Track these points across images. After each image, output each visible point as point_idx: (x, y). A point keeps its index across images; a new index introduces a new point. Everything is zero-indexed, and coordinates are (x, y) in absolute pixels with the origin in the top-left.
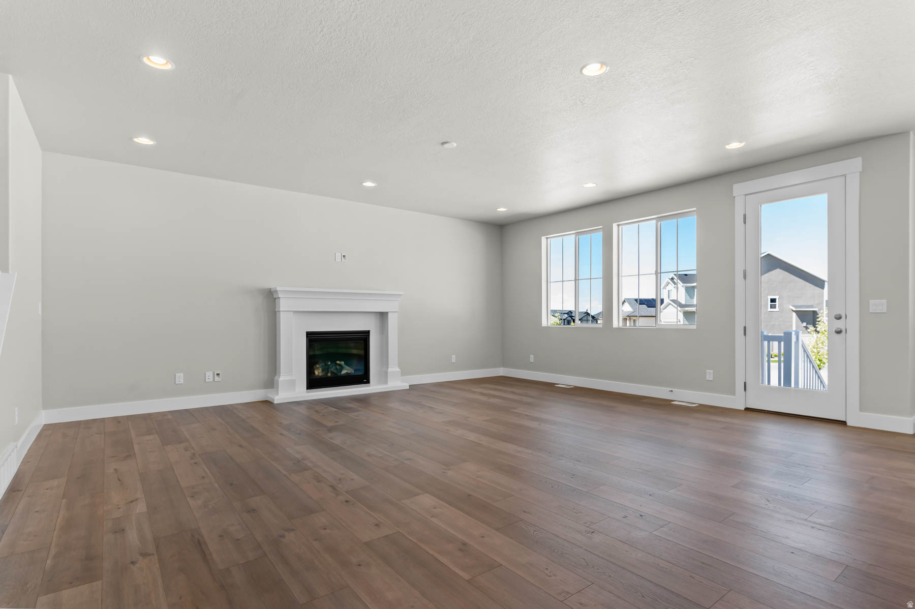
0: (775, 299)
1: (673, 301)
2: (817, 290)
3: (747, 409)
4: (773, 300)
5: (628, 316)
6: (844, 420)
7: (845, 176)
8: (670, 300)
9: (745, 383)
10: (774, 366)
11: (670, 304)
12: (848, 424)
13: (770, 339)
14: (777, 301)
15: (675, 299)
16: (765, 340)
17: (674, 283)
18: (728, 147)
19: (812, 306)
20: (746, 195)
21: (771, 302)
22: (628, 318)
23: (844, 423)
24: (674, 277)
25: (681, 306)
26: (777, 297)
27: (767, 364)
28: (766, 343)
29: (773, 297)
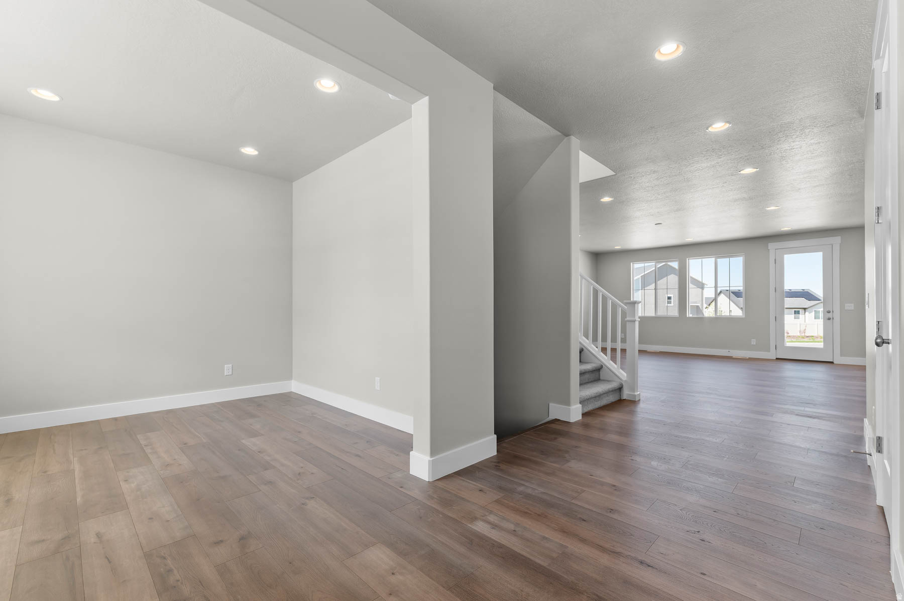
0: (671, 297)
4: (669, 298)
6: (832, 361)
12: (835, 362)
19: (696, 303)
23: (832, 363)
26: (672, 296)
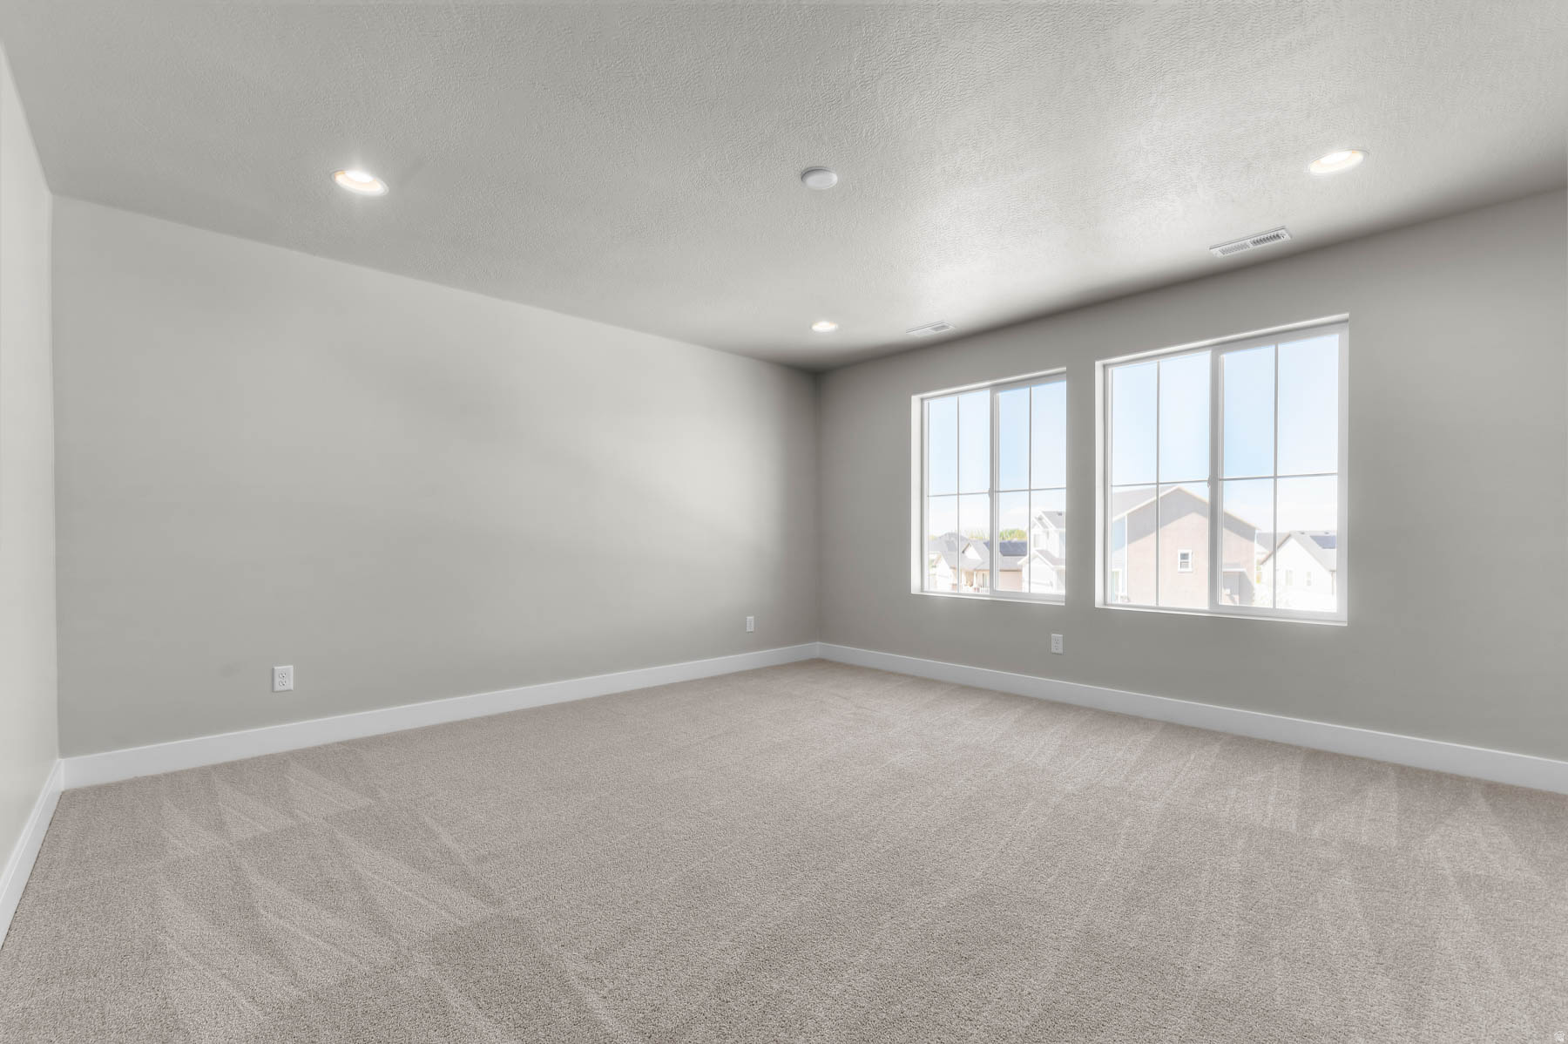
1: (1041, 552)
2: (1244, 542)
5: (975, 570)
8: (1038, 551)
14: (1190, 555)
15: (1045, 548)
17: (1044, 526)
21: (1182, 558)
22: (975, 573)
24: (1044, 516)
29: (1185, 551)
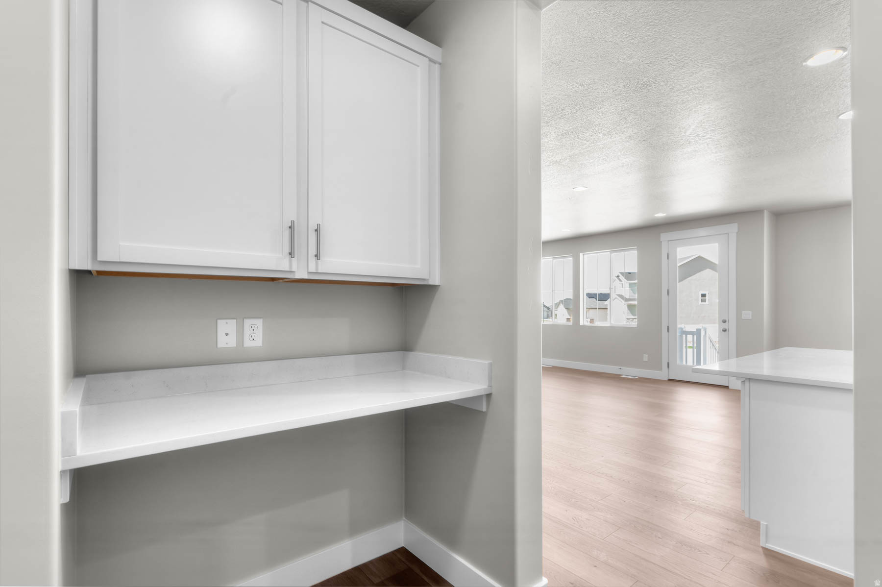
3: (670, 380)
7: (728, 234)
9: (668, 363)
10: (690, 351)
11: (616, 298)
13: (687, 333)
16: (684, 334)
18: (655, 215)
20: (669, 241)
25: (627, 300)
27: (685, 349)
28: (684, 336)
